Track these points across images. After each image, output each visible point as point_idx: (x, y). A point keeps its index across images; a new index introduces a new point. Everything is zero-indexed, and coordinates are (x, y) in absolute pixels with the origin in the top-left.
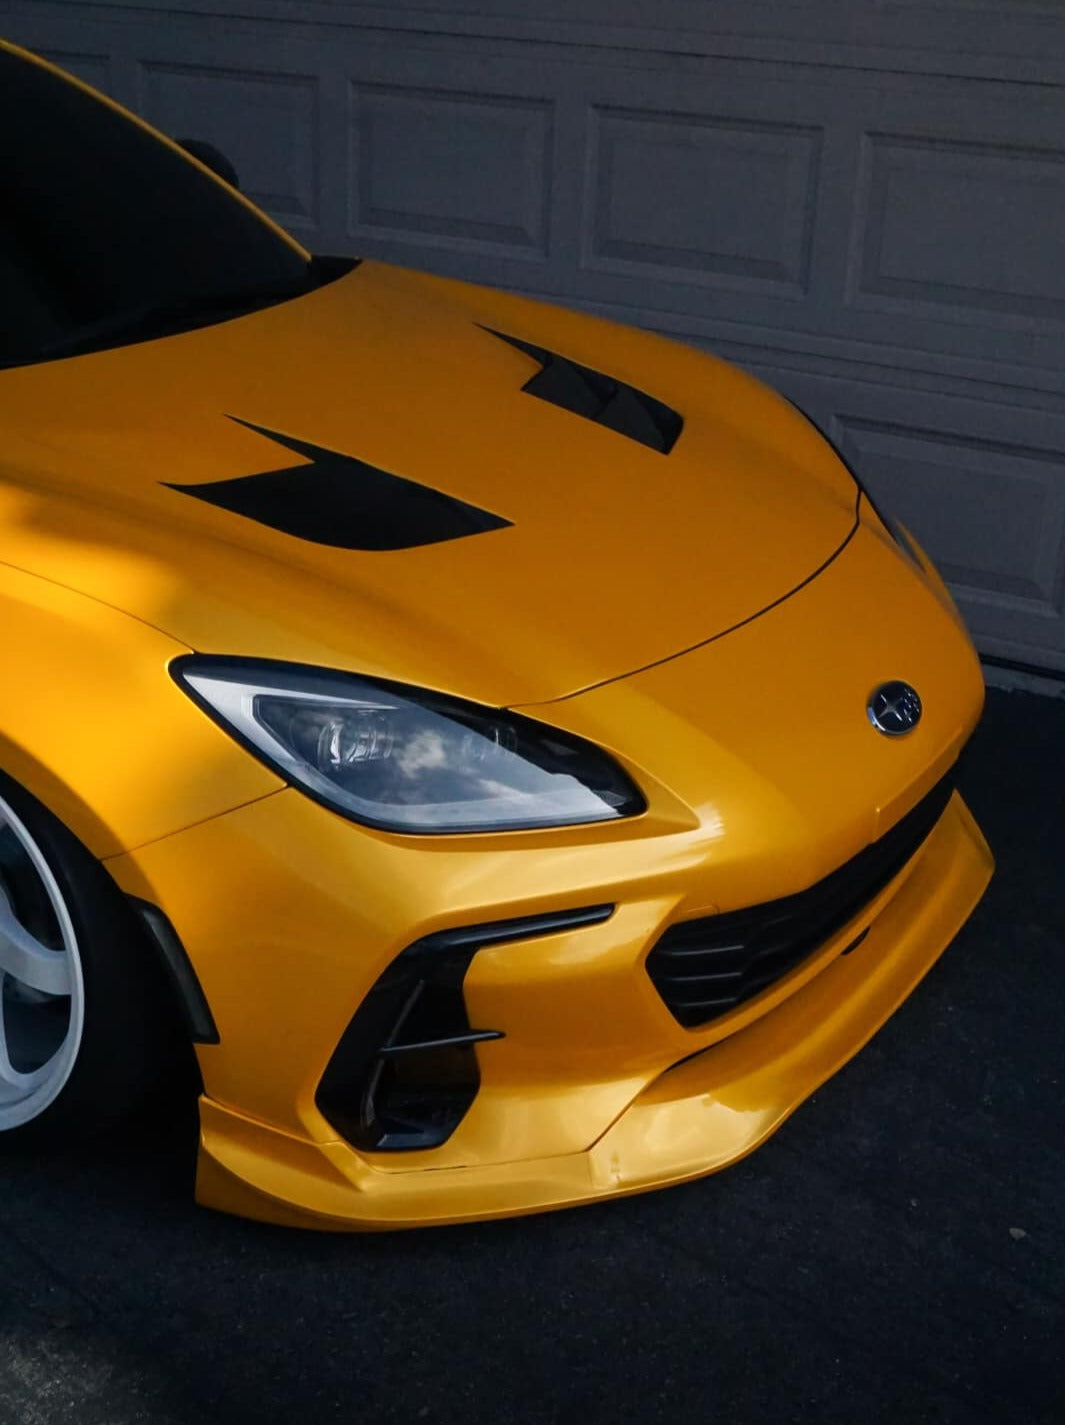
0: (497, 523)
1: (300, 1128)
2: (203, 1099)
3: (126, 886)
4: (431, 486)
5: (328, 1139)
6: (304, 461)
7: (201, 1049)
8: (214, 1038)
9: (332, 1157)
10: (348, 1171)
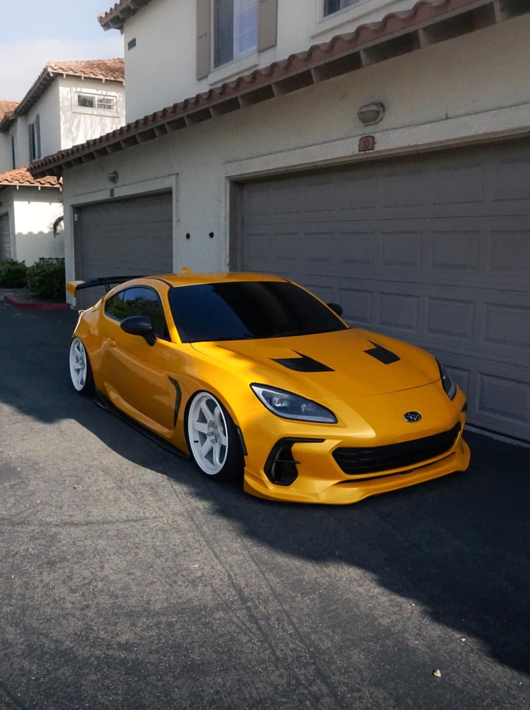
0: (332, 370)
1: (260, 475)
2: (245, 468)
3: (235, 423)
4: (319, 361)
5: (265, 478)
6: (301, 357)
7: (245, 457)
8: (247, 455)
9: (266, 482)
10: (267, 485)
